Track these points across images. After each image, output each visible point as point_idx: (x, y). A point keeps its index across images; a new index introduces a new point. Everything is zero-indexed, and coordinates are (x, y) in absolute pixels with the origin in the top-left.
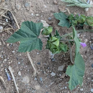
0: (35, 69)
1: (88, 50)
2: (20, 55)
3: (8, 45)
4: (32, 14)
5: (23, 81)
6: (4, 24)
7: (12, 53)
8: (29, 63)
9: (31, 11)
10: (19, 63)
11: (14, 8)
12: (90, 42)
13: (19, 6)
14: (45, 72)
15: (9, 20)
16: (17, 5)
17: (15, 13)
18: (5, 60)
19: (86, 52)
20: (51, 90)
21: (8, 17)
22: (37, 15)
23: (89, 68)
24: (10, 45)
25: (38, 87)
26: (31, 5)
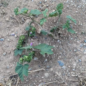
0: (42, 69)
1: (37, 39)
2: (33, 75)
3: (27, 81)
4: (13, 65)
5: (47, 77)
6: (16, 81)
7: (32, 79)
8: (38, 72)
9: (12, 66)
10: (37, 77)
11: (8, 74)
12: (33, 37)
13: (8, 71)
14: (45, 64)
15: (14, 78)
16: (7, 72)
17: (11, 74)
18: (34, 83)
19: (38, 41)
20: (54, 63)
21: (13, 78)
22: (14, 63)
23: (47, 40)
24: (27, 80)
25: (52, 69)
26: (9, 65)
